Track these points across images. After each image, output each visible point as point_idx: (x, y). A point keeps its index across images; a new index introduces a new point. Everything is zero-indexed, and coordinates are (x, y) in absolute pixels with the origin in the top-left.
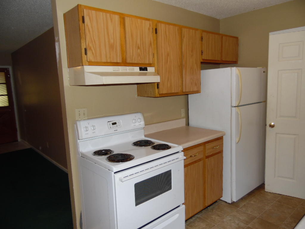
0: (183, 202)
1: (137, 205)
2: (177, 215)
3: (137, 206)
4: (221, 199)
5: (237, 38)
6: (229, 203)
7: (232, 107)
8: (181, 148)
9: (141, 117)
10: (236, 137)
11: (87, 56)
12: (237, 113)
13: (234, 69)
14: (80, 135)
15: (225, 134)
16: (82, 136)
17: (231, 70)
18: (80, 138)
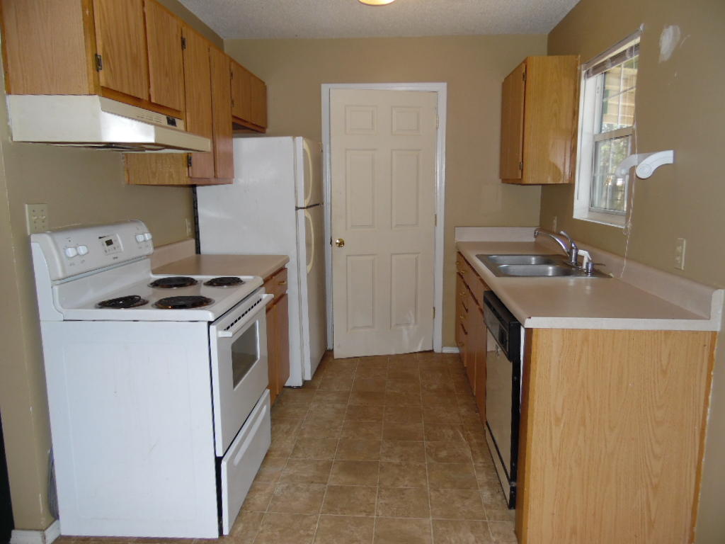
0: (267, 383)
2: (264, 407)
3: (236, 389)
4: (286, 385)
5: (264, 83)
6: (298, 387)
7: (297, 208)
8: (260, 281)
9: (146, 229)
10: (307, 264)
11: (101, 73)
12: (306, 218)
13: (300, 140)
14: (59, 268)
15: (287, 260)
16: (64, 271)
17: (294, 140)
18: (61, 275)
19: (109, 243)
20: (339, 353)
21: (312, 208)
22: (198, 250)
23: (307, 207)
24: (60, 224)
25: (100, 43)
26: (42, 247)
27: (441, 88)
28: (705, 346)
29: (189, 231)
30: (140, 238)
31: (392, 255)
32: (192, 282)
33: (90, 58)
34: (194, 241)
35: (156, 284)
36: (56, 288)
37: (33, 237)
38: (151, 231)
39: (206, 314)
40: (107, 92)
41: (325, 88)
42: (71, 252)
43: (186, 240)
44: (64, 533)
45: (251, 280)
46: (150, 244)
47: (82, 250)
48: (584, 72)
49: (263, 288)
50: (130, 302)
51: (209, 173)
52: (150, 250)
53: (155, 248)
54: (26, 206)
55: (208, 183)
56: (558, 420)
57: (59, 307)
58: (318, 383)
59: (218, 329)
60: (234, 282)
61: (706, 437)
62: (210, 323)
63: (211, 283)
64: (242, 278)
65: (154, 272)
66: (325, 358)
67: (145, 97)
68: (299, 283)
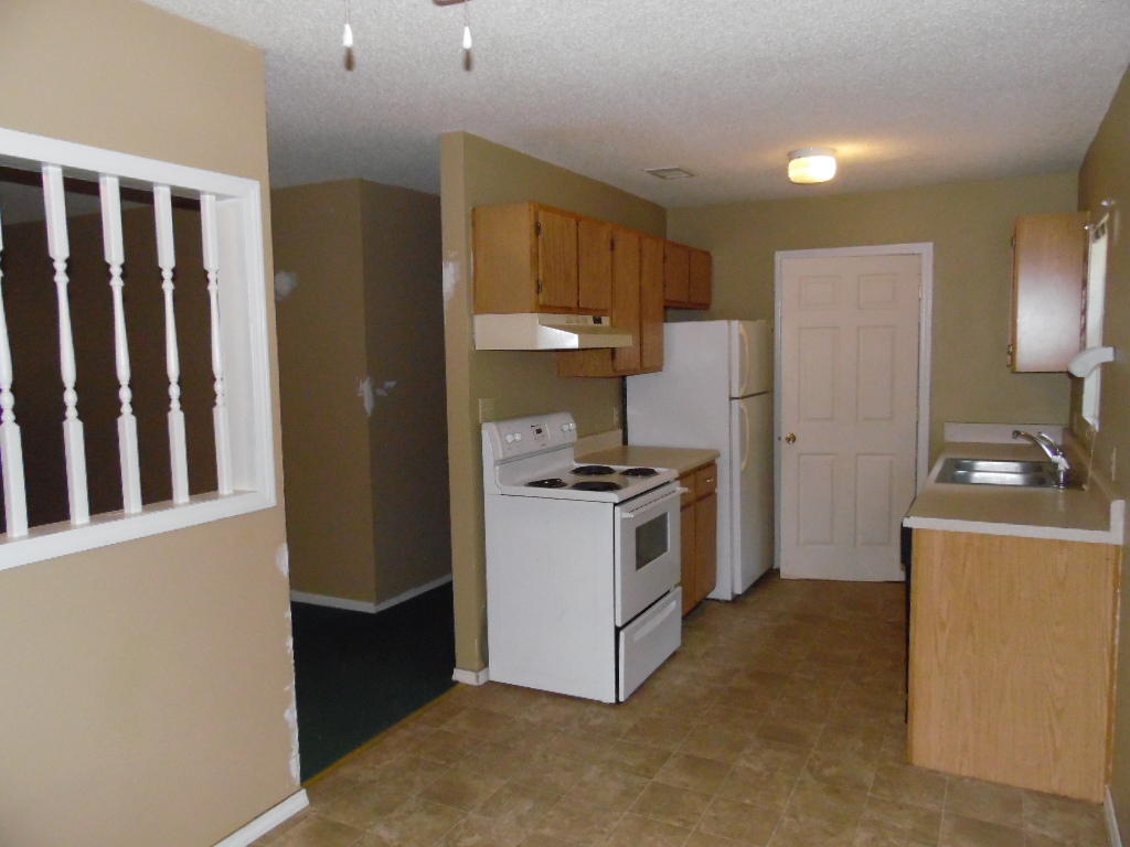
0: (678, 579)
1: (639, 566)
2: (674, 604)
3: (639, 571)
4: (710, 596)
5: (707, 254)
6: (727, 602)
7: (731, 399)
8: (675, 473)
9: (571, 420)
10: (742, 460)
11: (541, 295)
12: (741, 411)
13: (735, 324)
14: (501, 452)
15: (719, 455)
16: (504, 454)
17: (729, 325)
18: (501, 457)
19: (539, 431)
20: (787, 571)
21: (760, 396)
22: (625, 441)
23: (743, 398)
24: (504, 415)
25: (541, 271)
26: (489, 432)
27: (926, 250)
28: (1107, 559)
29: (616, 419)
30: (566, 428)
31: (858, 455)
32: (610, 471)
33: (533, 283)
34: (620, 432)
35: (577, 471)
36: (497, 468)
37: (484, 426)
38: (576, 420)
39: (614, 497)
40: (544, 309)
41: (779, 255)
42: (509, 438)
43: (612, 430)
44: (492, 679)
45: (665, 473)
46: (575, 432)
47: (518, 437)
48: (1092, 233)
49: (678, 482)
50: (554, 483)
51: (634, 365)
52: (574, 439)
53: (579, 437)
54: (480, 400)
55: (635, 372)
56: (943, 626)
57: (498, 482)
58: (751, 600)
59: (622, 511)
60: (648, 473)
61: (1116, 662)
62: (615, 505)
63: (626, 473)
64: (656, 470)
65: (577, 461)
66: (768, 577)
67: (574, 304)
68: (731, 482)
